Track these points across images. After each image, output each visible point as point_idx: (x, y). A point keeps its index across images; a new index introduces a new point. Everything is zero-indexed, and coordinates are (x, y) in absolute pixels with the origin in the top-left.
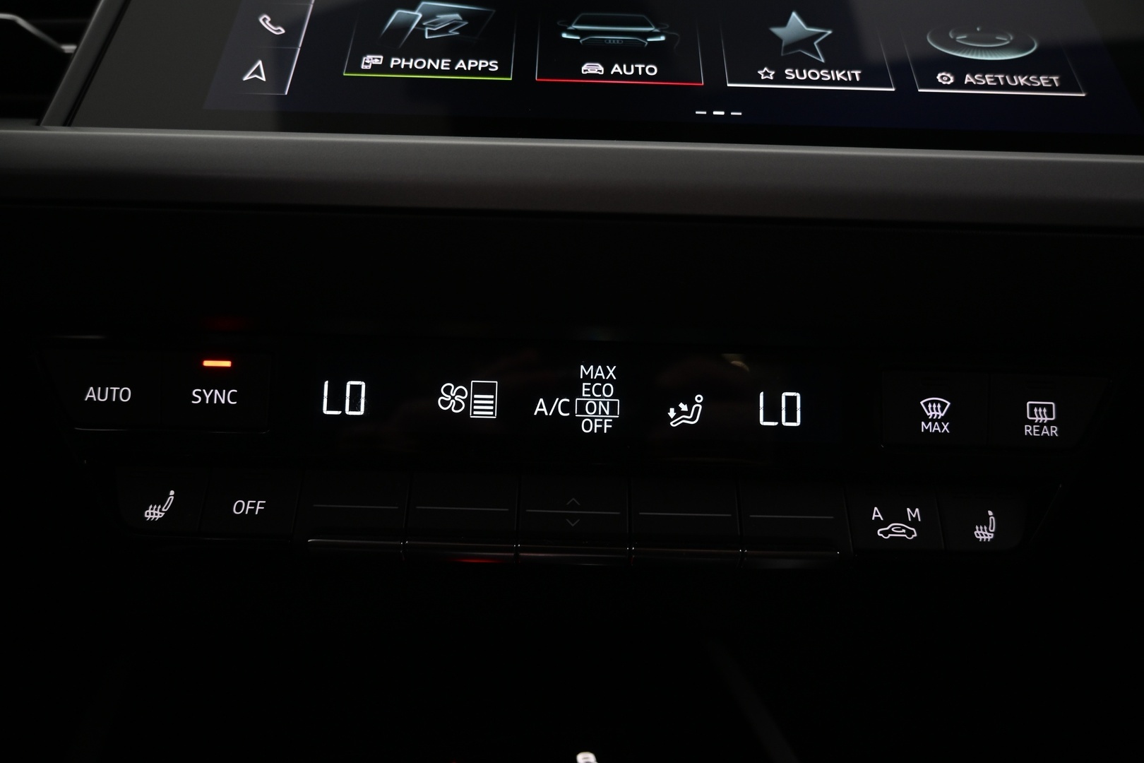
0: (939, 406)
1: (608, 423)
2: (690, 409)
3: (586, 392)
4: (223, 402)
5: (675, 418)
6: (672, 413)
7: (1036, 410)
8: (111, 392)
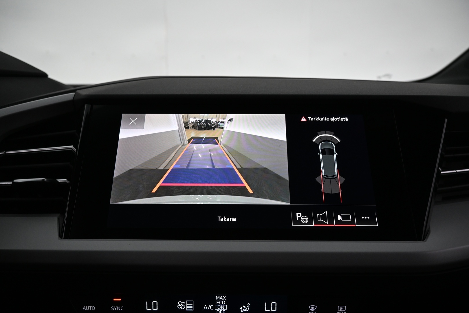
0: (314, 307)
1: (224, 311)
2: (246, 307)
3: (218, 303)
4: (120, 310)
5: (242, 310)
6: (241, 308)
7: (340, 308)
8: (89, 308)
